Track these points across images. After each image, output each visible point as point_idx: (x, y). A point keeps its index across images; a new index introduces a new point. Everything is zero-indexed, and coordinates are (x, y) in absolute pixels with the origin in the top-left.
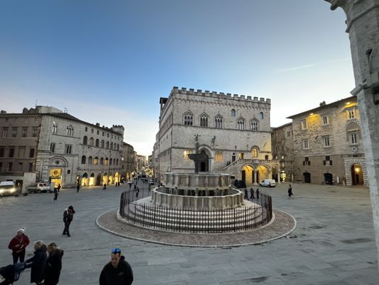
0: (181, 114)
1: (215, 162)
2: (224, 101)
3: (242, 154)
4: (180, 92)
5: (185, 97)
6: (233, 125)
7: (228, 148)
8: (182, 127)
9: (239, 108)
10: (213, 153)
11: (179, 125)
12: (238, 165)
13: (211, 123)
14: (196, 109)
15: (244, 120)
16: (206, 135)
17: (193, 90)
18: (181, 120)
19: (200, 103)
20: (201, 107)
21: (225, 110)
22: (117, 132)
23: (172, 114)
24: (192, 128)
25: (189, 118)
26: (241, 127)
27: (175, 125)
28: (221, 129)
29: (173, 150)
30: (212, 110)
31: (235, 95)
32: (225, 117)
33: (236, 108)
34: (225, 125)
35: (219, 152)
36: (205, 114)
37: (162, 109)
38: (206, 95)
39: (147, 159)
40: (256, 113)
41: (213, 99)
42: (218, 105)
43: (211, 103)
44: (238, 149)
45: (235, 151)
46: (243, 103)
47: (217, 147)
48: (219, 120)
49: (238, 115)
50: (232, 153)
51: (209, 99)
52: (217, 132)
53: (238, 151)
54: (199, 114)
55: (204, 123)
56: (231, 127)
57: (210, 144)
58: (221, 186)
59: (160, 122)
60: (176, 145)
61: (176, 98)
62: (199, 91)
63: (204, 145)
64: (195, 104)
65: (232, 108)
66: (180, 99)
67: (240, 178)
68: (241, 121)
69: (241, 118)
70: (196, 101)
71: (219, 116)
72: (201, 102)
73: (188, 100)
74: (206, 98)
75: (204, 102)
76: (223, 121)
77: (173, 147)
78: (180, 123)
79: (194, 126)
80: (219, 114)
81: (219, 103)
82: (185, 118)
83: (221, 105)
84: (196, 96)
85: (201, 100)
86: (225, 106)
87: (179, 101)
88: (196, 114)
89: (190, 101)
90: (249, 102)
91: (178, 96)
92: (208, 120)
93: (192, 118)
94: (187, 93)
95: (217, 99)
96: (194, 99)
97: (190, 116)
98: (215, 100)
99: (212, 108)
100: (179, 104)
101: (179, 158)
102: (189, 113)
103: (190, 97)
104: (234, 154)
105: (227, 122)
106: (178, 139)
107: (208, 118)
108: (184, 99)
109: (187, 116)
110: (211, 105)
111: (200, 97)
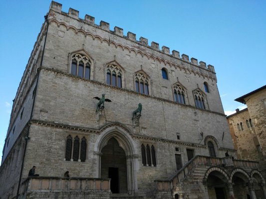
0: (65, 56)
2: (149, 51)
4: (65, 13)
6: (168, 93)
7: (164, 135)
9: (173, 68)
10: (136, 146)
11: (58, 72)
14: (97, 51)
15: (184, 88)
16: (119, 105)
17: (92, 18)
18: (63, 64)
19: (105, 44)
20: (108, 51)
21: (154, 68)
24: (89, 84)
25: (82, 65)
26: (179, 99)
27: (48, 69)
28: (149, 96)
29: (34, 127)
30: (131, 61)
31: (164, 47)
32: (153, 76)
33: (167, 67)
35: (148, 142)
36: (114, 64)
38: (117, 33)
40: (200, 81)
41: (129, 42)
42: (139, 55)
43: (127, 48)
44: (183, 140)
45: (178, 144)
46: (178, 62)
47: (144, 132)
49: (173, 79)
50: (173, 146)
51: (123, 42)
53: (183, 143)
56: (164, 97)
57: (128, 122)
60: (44, 117)
61: (54, 21)
62: (104, 24)
63: (117, 124)
64: (96, 42)
65: (162, 65)
68: (179, 92)
69: (178, 85)
70: (98, 38)
72: (110, 42)
73: (81, 31)
74: (118, 38)
75: (113, 43)
76: (149, 83)
77: (35, 121)
78: (60, 68)
79: (93, 82)
80: (142, 70)
81: (140, 52)
82: (73, 63)
83: (145, 57)
84: (97, 30)
85: (107, 38)
86: (151, 60)
87: (62, 28)
88: (98, 60)
89: (86, 34)
90: (186, 63)
91: (60, 18)
92: (123, 76)
93: (89, 67)
94: (80, 21)
95: (137, 45)
96: (94, 33)
97: (85, 62)
98: (134, 47)
99: (128, 58)
100: (61, 34)
101: (49, 152)
102: (83, 55)
103: (86, 28)
104: (177, 149)
105: (157, 87)
106: (52, 103)
107: (123, 73)
108: (72, 28)
109: (78, 60)
110: (126, 52)
111: (107, 33)
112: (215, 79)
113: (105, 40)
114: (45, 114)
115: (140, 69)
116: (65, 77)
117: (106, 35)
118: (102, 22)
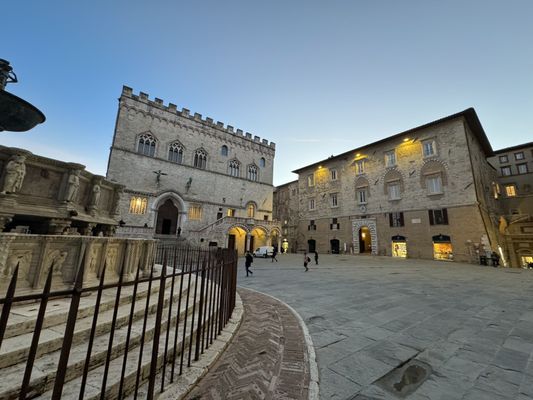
0: (132, 135)
1: (188, 219)
2: (212, 131)
3: (233, 212)
4: (135, 98)
5: (144, 108)
6: (224, 167)
7: (212, 199)
8: (133, 156)
9: (234, 146)
10: (185, 206)
11: (127, 151)
12: (225, 225)
13: (188, 158)
14: (163, 131)
15: (239, 163)
16: (176, 176)
17: (160, 101)
18: (132, 144)
19: (171, 125)
20: (173, 132)
21: (213, 145)
24: (152, 160)
25: (148, 143)
26: (234, 172)
27: (118, 149)
28: (203, 170)
30: (192, 140)
31: (229, 126)
32: (211, 153)
33: (228, 145)
34: (210, 165)
35: (198, 204)
36: (178, 143)
38: (184, 115)
40: (257, 157)
41: (194, 123)
42: (202, 134)
43: (191, 128)
44: (227, 203)
45: (222, 207)
46: (240, 141)
47: (195, 197)
48: (200, 161)
49: (231, 155)
50: (217, 208)
51: (188, 123)
52: (196, 174)
53: (227, 206)
54: (168, 140)
55: (176, 153)
56: (219, 170)
57: (182, 190)
61: (125, 106)
62: (173, 106)
63: (172, 191)
64: (163, 124)
65: (224, 143)
66: (133, 108)
67: (224, 244)
68: (235, 164)
69: (235, 160)
70: (165, 120)
71: (202, 150)
72: (174, 123)
73: (149, 114)
74: (184, 119)
75: (179, 124)
76: (207, 159)
78: (128, 148)
79: (156, 159)
81: (203, 132)
82: (140, 142)
83: (207, 136)
84: (165, 112)
85: (173, 120)
86: (213, 139)
87: (132, 112)
88: (162, 140)
89: (153, 117)
90: (247, 141)
91: (130, 103)
92: (183, 153)
93: (153, 145)
94: (150, 104)
95: (201, 125)
96: (161, 116)
97: (151, 142)
98: (198, 127)
99: (191, 137)
100: (131, 117)
102: (149, 135)
103: (154, 111)
104: (220, 209)
105: (213, 162)
106: (121, 175)
107: (183, 150)
108: (141, 111)
109: (145, 140)
110: (190, 131)
111: (173, 115)
112: (273, 156)
113: (171, 122)
115: (201, 147)
117: (173, 117)
118: (170, 104)
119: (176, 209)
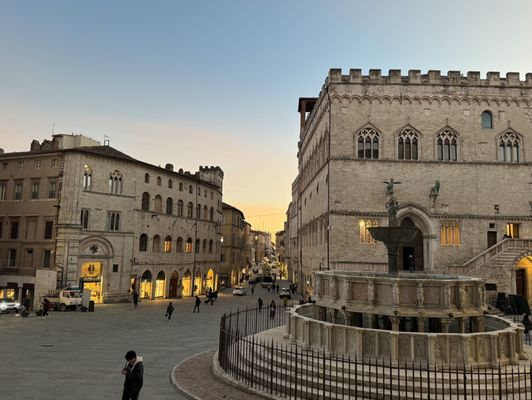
0: (349, 135)
1: (437, 249)
2: (460, 92)
3: (517, 227)
4: (346, 81)
5: (358, 90)
6: (489, 150)
7: (474, 210)
8: (354, 165)
9: (503, 106)
10: (433, 226)
11: (346, 159)
12: (506, 254)
13: (427, 148)
14: (385, 118)
16: (413, 181)
17: (377, 72)
18: (350, 148)
19: (396, 103)
20: (399, 113)
21: (464, 115)
22: (209, 180)
23: (328, 134)
24: (377, 164)
25: (368, 141)
26: (510, 155)
27: (336, 159)
28: (455, 162)
29: (332, 217)
30: (429, 117)
31: (490, 74)
32: (465, 131)
33: (493, 108)
34: (464, 151)
35: (450, 221)
36: (409, 129)
37: (304, 124)
38: (412, 81)
39: (273, 239)
41: (429, 89)
42: (445, 103)
43: (427, 99)
44: (503, 212)
45: (494, 220)
46: (515, 94)
47: (446, 210)
48: (448, 141)
49: (500, 125)
50: (486, 223)
51: (420, 91)
52: (443, 173)
53: (503, 218)
54: (394, 129)
55: (408, 151)
56: (481, 158)
57: (425, 201)
58: (459, 308)
59: (300, 155)
60: (339, 207)
61: (336, 97)
62: (394, 73)
63: (411, 205)
64: (385, 105)
65: (484, 107)
66: (346, 97)
67: (511, 290)
68: (511, 140)
69: (510, 132)
70: (387, 98)
71: (448, 130)
72: (400, 99)
73: (366, 98)
74: (413, 87)
75: (407, 99)
76: (458, 142)
77: (333, 212)
78: (346, 154)
79: (380, 161)
80: (448, 126)
81: (446, 99)
82: (359, 142)
83: (454, 103)
84: (385, 87)
85: (398, 94)
86: (465, 105)
87: (345, 102)
88: (387, 130)
89: (371, 100)
91: (342, 90)
92: (419, 143)
93: (376, 142)
94: (364, 82)
95: (442, 88)
96: (382, 94)
97: (372, 137)
98: (437, 92)
99: (427, 113)
100: (344, 110)
101: (347, 236)
102: (369, 129)
103: (372, 90)
104: (492, 226)
105: (470, 145)
106: (344, 193)
107: (419, 138)
108: (356, 98)
109: (365, 137)
110: (425, 104)
111: (398, 87)
113: (396, 98)
114: (338, 205)
115: (445, 125)
116: (353, 163)
117: (398, 91)
118: (390, 71)
119: (420, 232)
